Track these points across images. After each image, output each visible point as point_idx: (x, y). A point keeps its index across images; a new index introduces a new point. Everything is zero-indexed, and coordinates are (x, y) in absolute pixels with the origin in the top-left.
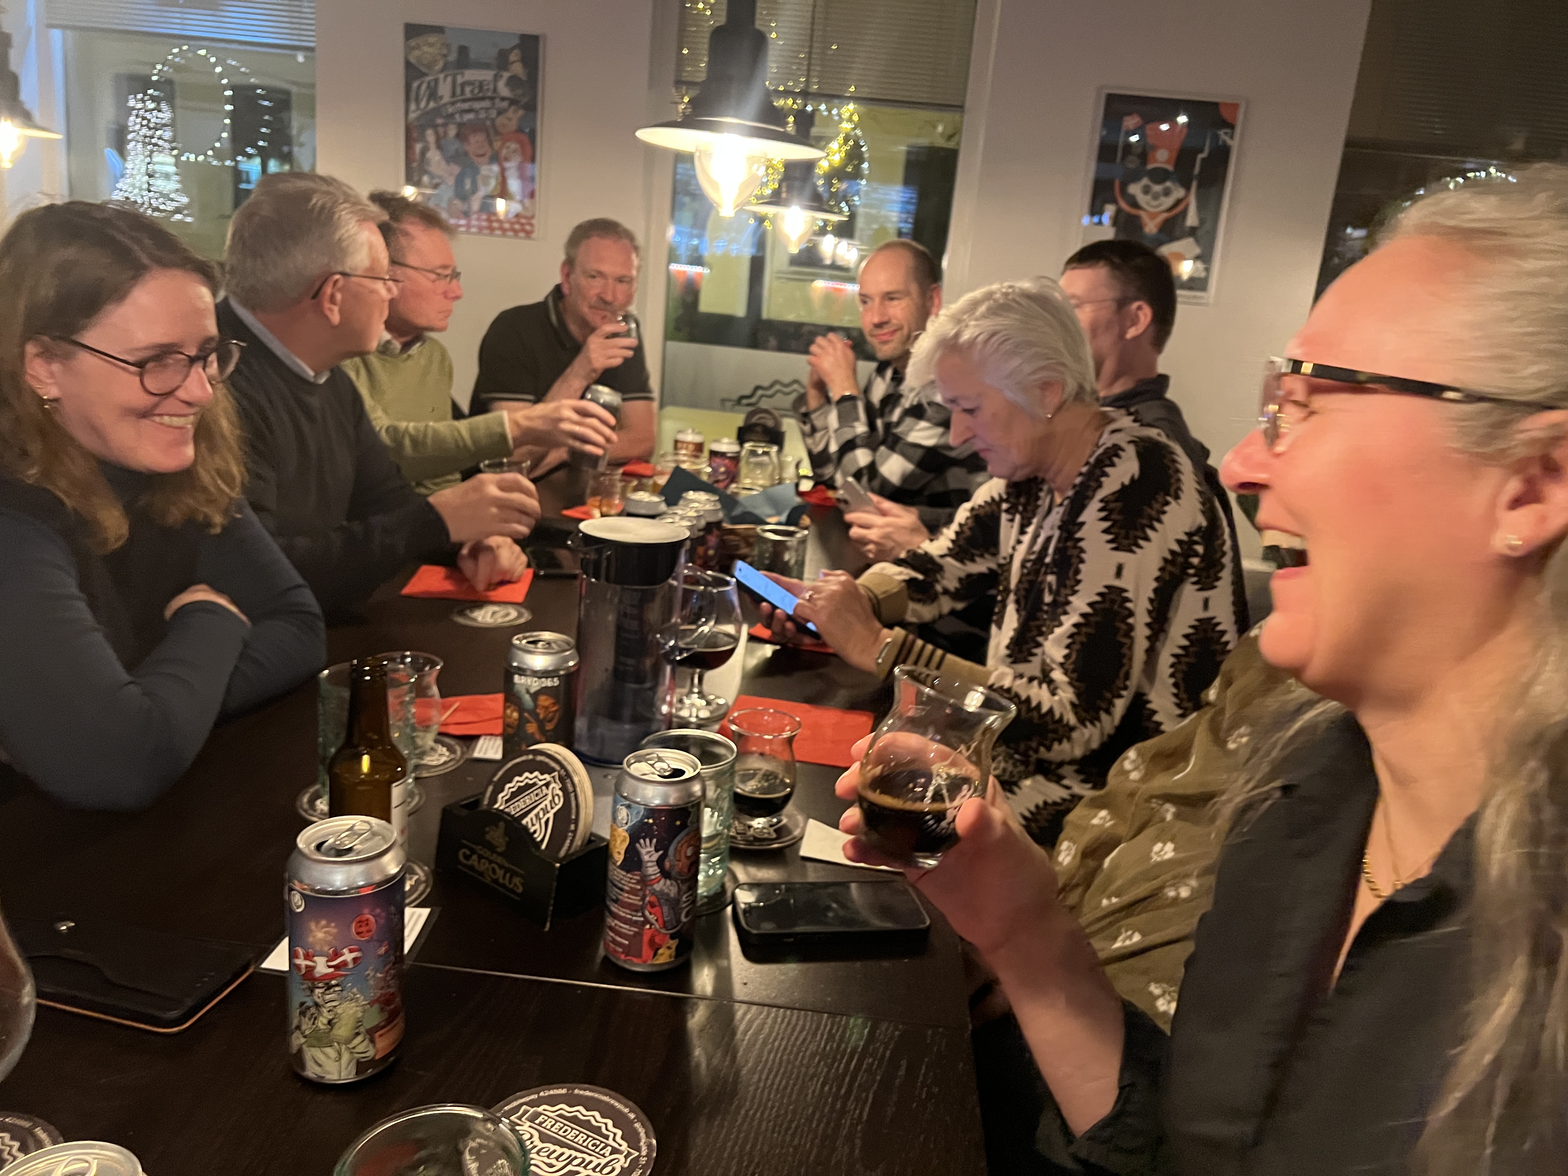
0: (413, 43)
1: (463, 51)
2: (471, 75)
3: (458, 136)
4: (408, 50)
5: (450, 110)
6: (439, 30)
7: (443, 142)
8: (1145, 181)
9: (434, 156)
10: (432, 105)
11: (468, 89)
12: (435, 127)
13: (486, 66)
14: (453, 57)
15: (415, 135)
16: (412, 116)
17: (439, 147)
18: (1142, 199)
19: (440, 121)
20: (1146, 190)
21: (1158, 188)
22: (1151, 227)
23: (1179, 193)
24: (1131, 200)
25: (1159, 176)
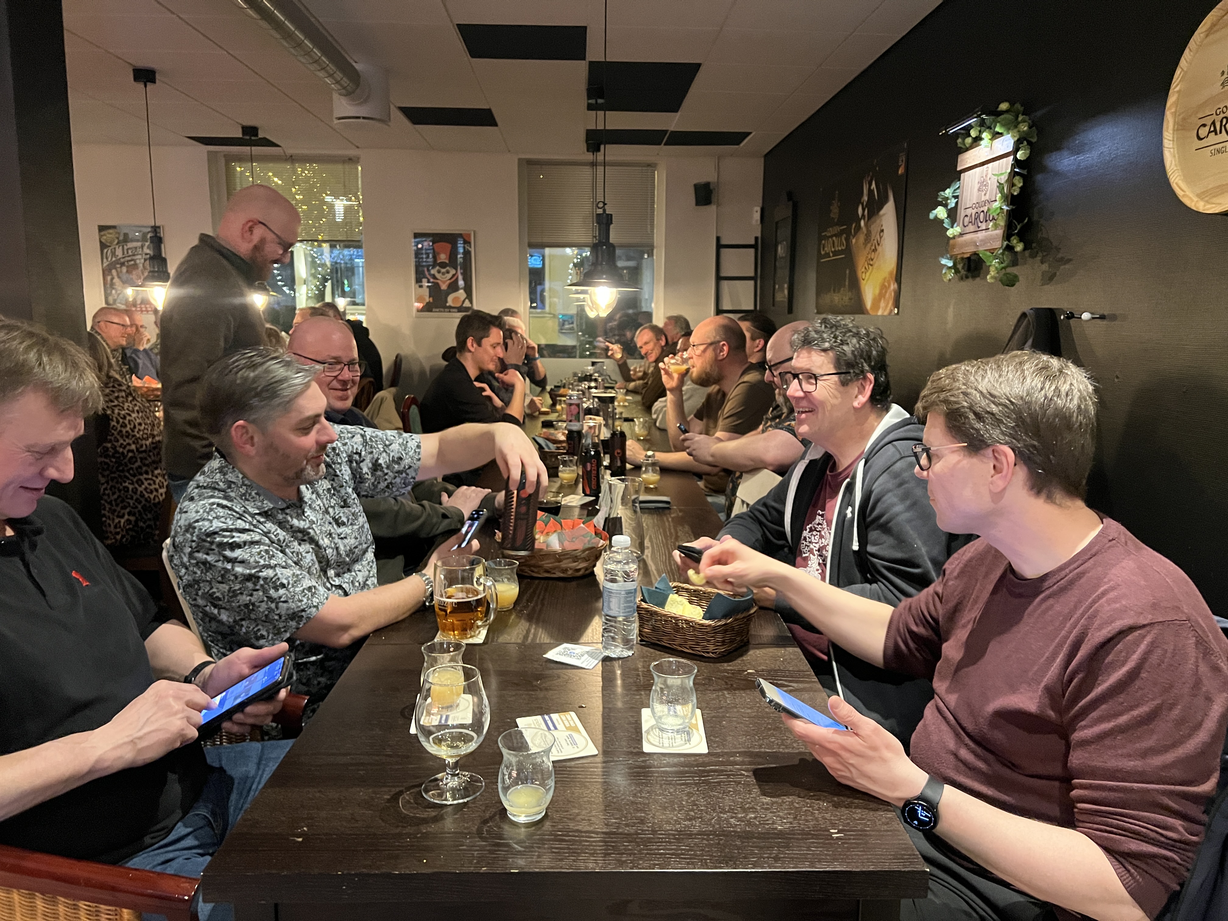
0: (102, 233)
1: (126, 235)
2: (130, 245)
3: (127, 272)
4: (101, 236)
5: (122, 260)
6: (114, 227)
7: (120, 275)
8: (438, 268)
9: (116, 280)
10: (114, 259)
11: (130, 251)
12: (116, 268)
13: (138, 241)
14: (121, 238)
15: (106, 272)
16: (105, 265)
17: (119, 277)
18: (438, 276)
19: (118, 266)
20: (439, 272)
21: (443, 270)
22: (444, 287)
23: (453, 272)
24: (434, 277)
25: (443, 265)
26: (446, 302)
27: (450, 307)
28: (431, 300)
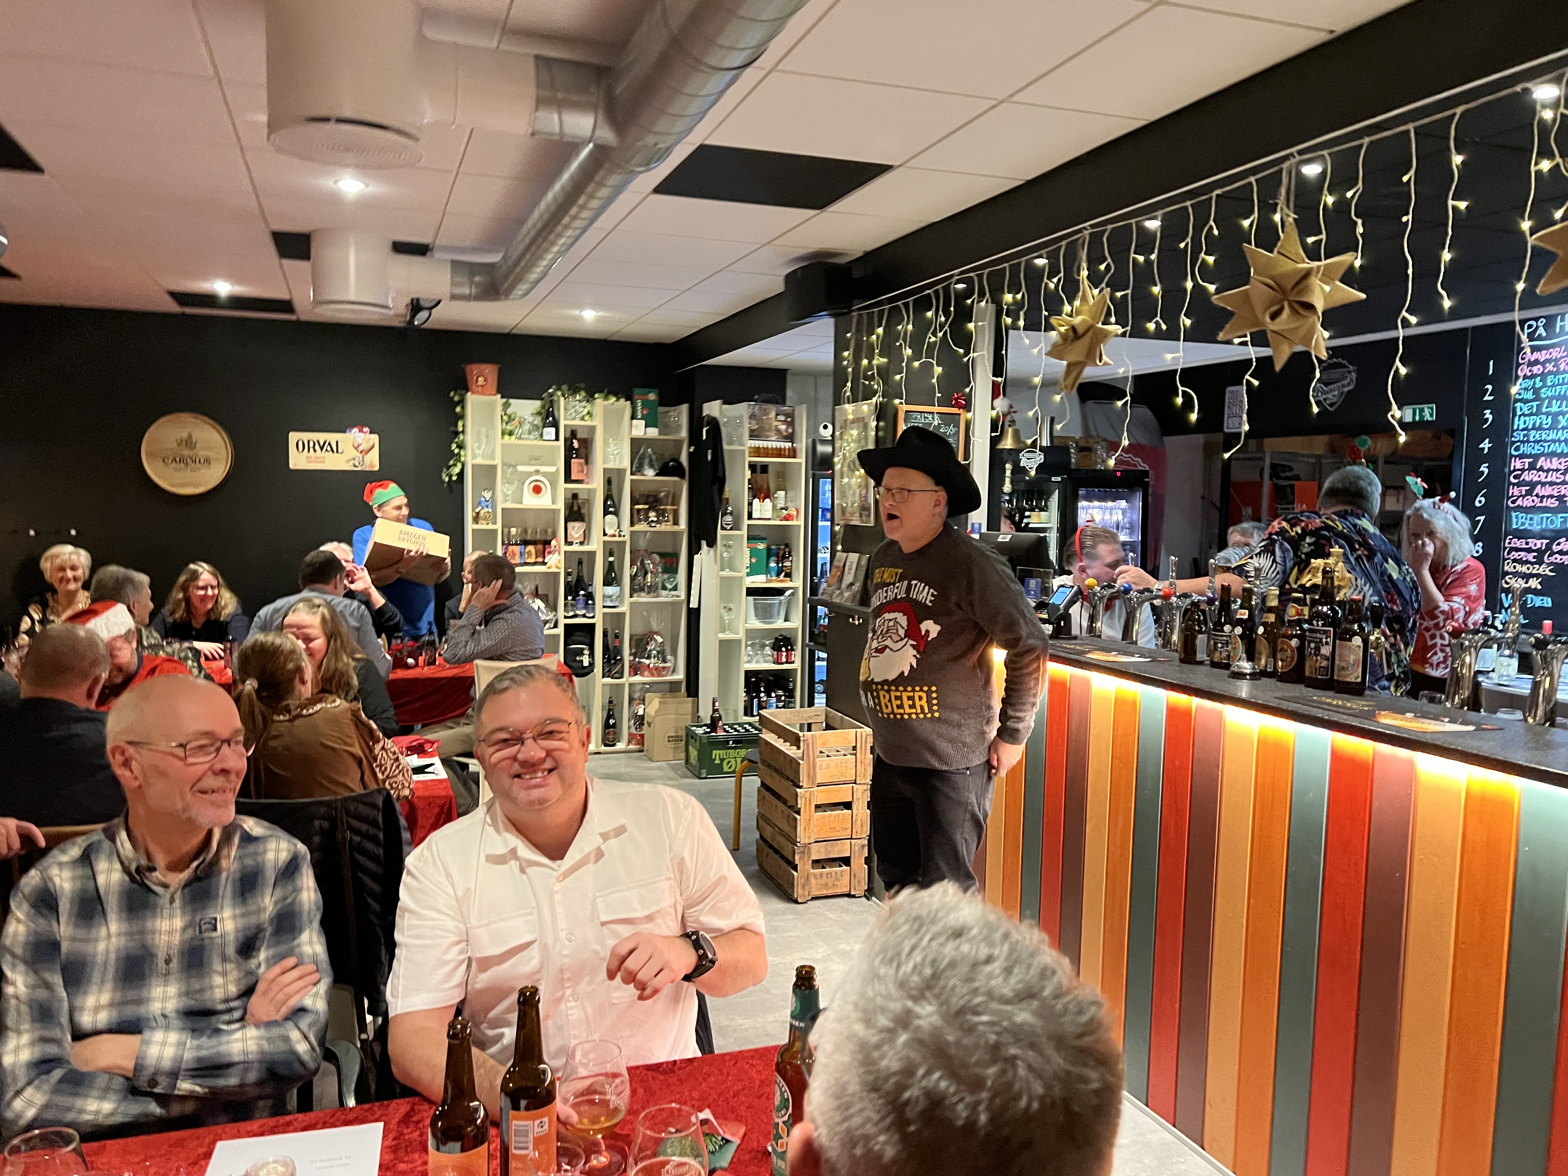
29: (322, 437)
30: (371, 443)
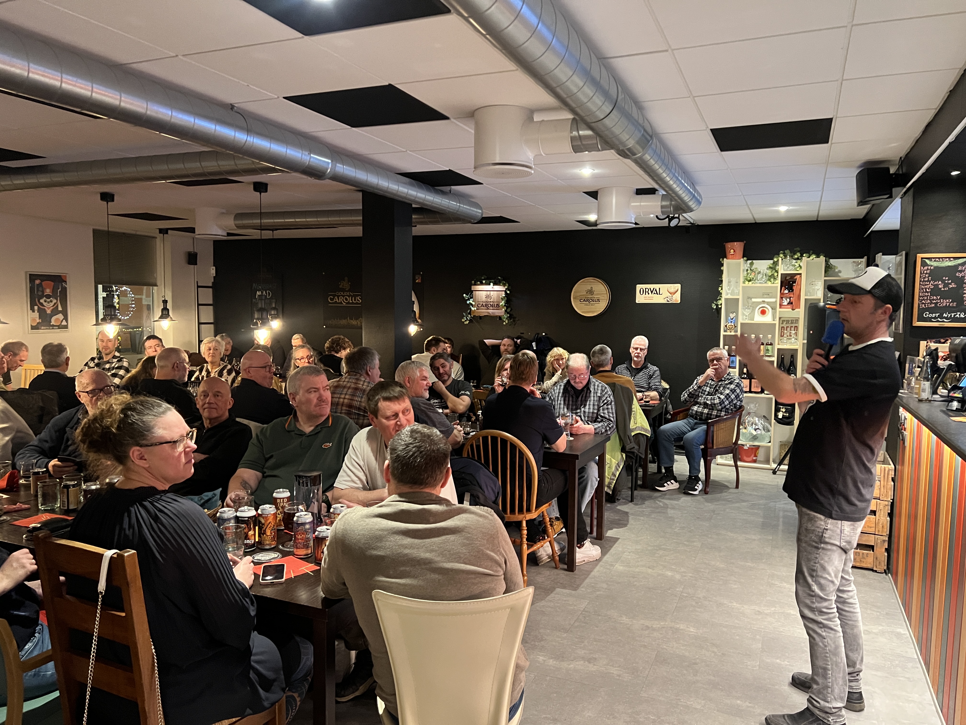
8: (44, 298)
18: (45, 304)
20: (45, 301)
21: (49, 300)
22: (49, 312)
23: (55, 301)
24: (42, 304)
25: (48, 297)
26: (51, 322)
27: (53, 326)
28: (40, 321)
29: (652, 286)
30: (676, 289)
